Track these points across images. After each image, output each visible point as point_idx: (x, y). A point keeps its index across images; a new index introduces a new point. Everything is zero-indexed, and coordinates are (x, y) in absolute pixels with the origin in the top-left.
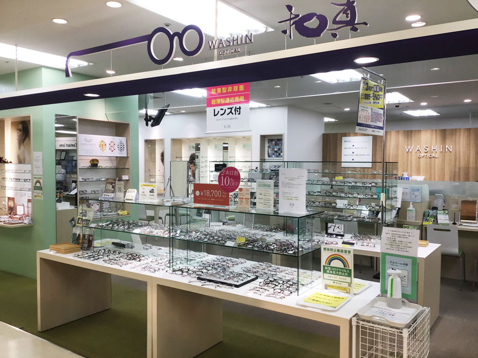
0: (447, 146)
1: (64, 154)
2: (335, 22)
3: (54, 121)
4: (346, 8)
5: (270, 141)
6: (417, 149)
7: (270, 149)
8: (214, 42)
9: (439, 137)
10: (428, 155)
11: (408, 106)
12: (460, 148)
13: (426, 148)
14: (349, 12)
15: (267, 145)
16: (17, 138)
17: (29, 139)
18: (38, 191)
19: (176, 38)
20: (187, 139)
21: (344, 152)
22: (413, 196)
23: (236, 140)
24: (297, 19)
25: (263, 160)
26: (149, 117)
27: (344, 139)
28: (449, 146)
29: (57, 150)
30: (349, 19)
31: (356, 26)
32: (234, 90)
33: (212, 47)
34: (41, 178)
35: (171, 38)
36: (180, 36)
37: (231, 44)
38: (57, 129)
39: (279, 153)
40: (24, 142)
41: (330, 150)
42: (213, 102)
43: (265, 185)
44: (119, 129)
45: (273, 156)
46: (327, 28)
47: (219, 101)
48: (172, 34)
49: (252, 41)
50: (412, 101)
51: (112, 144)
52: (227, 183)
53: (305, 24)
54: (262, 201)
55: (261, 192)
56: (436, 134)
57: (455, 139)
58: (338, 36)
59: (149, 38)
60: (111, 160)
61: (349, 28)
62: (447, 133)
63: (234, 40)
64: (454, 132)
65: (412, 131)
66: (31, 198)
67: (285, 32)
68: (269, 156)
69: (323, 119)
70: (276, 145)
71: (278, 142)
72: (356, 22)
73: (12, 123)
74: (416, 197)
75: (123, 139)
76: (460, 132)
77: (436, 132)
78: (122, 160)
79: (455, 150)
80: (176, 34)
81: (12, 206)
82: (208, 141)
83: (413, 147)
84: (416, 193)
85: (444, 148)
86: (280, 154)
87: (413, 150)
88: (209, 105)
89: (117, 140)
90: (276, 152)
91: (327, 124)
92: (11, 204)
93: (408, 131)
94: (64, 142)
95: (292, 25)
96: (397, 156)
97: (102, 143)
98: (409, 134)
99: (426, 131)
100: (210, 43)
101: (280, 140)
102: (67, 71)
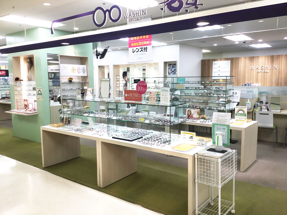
0: (274, 66)
1: (53, 75)
2: (187, 4)
3: (46, 56)
5: (170, 65)
6: (257, 68)
7: (169, 70)
8: (127, 15)
9: (270, 61)
10: (263, 71)
11: (251, 43)
12: (281, 67)
13: (262, 67)
15: (168, 67)
16: (27, 67)
17: (34, 67)
18: (40, 96)
19: (107, 12)
20: (122, 65)
21: (214, 70)
22: (248, 95)
23: (150, 65)
24: (168, 2)
25: (166, 77)
26: (98, 54)
27: (214, 62)
28: (276, 65)
29: (49, 73)
30: (194, 2)
31: (197, 6)
32: (143, 38)
33: (126, 17)
34: (41, 89)
35: (105, 13)
36: (109, 11)
37: (136, 15)
38: (48, 60)
39: (174, 72)
40: (31, 69)
41: (205, 70)
42: (132, 45)
43: (165, 91)
44: (83, 60)
45: (171, 74)
46: (183, 7)
47: (135, 44)
48: (105, 10)
49: (146, 14)
50: (252, 39)
51: (79, 69)
52: (140, 90)
53: (172, 5)
54: (164, 99)
55: (163, 94)
56: (268, 59)
57: (279, 61)
58: (189, 11)
59: (93, 13)
60: (78, 78)
61: (194, 7)
62: (275, 57)
63: (137, 14)
64: (279, 56)
65: (254, 57)
66: (36, 100)
67: (162, 9)
68: (169, 74)
69: (202, 51)
70: (173, 67)
71: (174, 66)
72: (197, 4)
73: (24, 58)
74: (249, 95)
75: (85, 66)
76: (282, 57)
77: (268, 58)
78: (84, 78)
79: (279, 68)
80: (107, 10)
81: (26, 104)
82: (135, 66)
83: (254, 66)
84: (250, 94)
85: (272, 66)
86: (175, 73)
87: (255, 68)
88: (130, 46)
89: (81, 67)
90: (173, 71)
91: (204, 54)
92: (26, 103)
93: (251, 57)
94: (53, 68)
95: (166, 5)
96: (245, 72)
97: (73, 69)
98: (252, 59)
99: (262, 56)
100: (125, 15)
101: (175, 64)
102: (51, 29)
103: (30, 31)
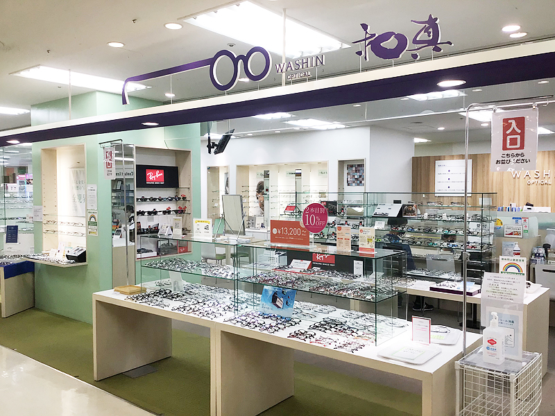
2: (415, 41)
4: (427, 25)
5: (350, 167)
6: (526, 174)
7: (349, 176)
8: (282, 65)
9: (552, 161)
10: (540, 181)
13: (537, 173)
14: (431, 30)
15: (346, 171)
18: (93, 227)
19: (241, 61)
20: (255, 166)
21: (437, 178)
23: (310, 166)
24: (373, 39)
26: (211, 144)
27: (438, 163)
29: (112, 181)
30: (431, 37)
31: (439, 46)
33: (280, 71)
34: (96, 213)
35: (235, 61)
36: (245, 59)
37: (301, 67)
39: (359, 181)
41: (421, 177)
45: (354, 184)
46: (406, 49)
48: (236, 57)
49: (324, 63)
52: (313, 223)
53: (382, 44)
56: (549, 157)
58: (419, 57)
59: (211, 62)
61: (432, 47)
63: (303, 63)
67: (359, 53)
68: (349, 185)
69: (412, 140)
70: (356, 172)
71: (359, 168)
72: (439, 42)
80: (241, 57)
82: (279, 167)
83: (521, 172)
86: (361, 182)
87: (521, 176)
90: (357, 179)
91: (417, 146)
95: (368, 45)
96: (502, 182)
100: (278, 66)
101: (361, 166)
102: (123, 96)
103: (78, 98)
